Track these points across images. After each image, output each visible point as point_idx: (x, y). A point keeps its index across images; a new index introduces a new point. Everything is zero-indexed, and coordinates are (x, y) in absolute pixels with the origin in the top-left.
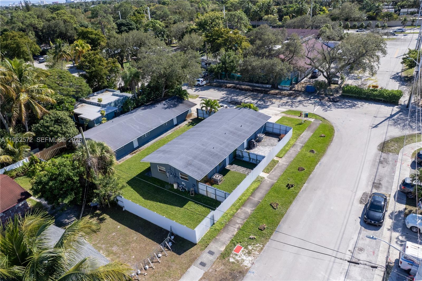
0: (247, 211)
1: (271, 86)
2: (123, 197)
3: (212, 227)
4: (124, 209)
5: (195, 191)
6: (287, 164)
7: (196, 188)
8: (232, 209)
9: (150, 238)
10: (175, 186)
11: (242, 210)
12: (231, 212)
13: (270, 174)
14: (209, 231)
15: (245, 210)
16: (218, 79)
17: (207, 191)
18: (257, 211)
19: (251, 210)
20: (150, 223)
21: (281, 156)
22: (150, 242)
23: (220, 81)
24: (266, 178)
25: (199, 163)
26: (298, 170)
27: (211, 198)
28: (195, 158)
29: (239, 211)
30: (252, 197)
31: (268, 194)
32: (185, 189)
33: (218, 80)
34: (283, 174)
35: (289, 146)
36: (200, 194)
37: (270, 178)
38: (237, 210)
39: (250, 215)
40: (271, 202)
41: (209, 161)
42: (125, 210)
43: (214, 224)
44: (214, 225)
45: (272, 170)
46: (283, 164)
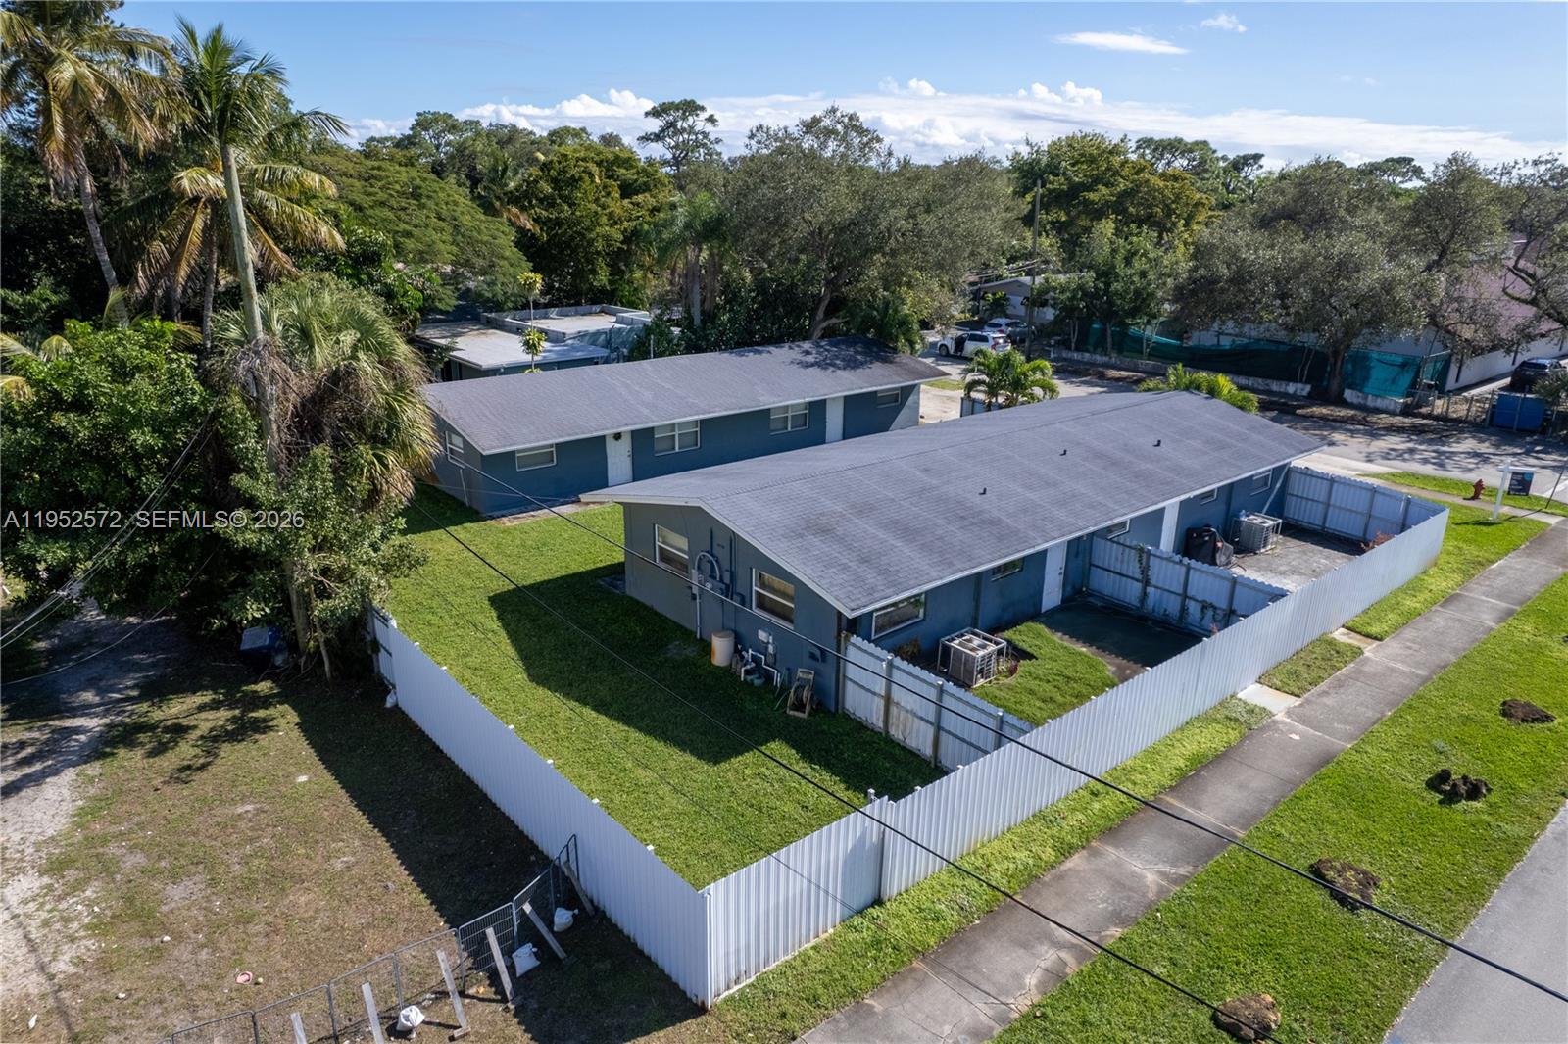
0: (1134, 875)
1: (1308, 388)
2: (393, 623)
3: (857, 921)
4: (390, 702)
5: (818, 689)
6: (1422, 673)
7: (828, 670)
8: (1026, 840)
9: (425, 888)
10: (721, 649)
11: (1098, 863)
12: (1022, 855)
13: (1308, 701)
14: (832, 940)
15: (1118, 864)
16: (1069, 349)
17: (888, 700)
18: (1211, 892)
19: (1163, 874)
20: (484, 798)
21: (1374, 630)
22: (412, 906)
23: (1076, 356)
24: (1280, 716)
25: (881, 535)
26: (1505, 713)
27: (904, 748)
28: (863, 510)
29: (1076, 861)
30: (1181, 799)
31: (1289, 799)
32: (769, 677)
33: (1065, 354)
34: (1398, 715)
35: (1424, 596)
36: (847, 717)
37: (1304, 720)
38: (1065, 851)
39: (1151, 907)
40: (1320, 853)
41: (940, 538)
42: (396, 706)
43: (878, 901)
44: (875, 911)
45: (1322, 686)
46: (1393, 670)
